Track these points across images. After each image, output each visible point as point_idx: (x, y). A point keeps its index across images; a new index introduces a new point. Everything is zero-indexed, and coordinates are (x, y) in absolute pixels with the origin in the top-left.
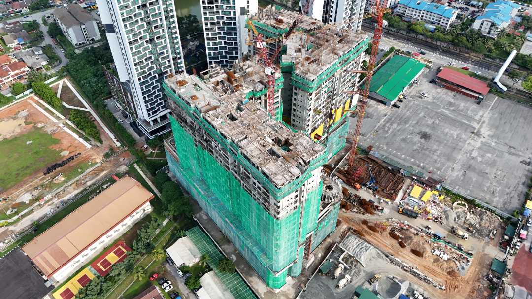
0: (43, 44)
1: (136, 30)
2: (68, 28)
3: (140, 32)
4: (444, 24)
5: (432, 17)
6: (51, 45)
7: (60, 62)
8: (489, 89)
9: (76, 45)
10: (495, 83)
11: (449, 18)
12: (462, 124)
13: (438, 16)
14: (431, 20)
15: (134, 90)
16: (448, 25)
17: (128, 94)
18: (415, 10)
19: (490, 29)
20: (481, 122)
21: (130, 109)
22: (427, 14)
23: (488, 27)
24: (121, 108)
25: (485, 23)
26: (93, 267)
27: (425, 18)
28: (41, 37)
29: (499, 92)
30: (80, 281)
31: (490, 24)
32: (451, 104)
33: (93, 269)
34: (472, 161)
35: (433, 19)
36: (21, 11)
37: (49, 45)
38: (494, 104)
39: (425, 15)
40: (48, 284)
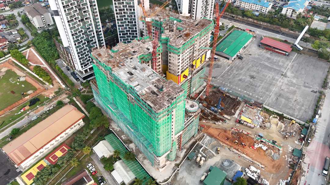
0: (18, 28)
1: (72, 13)
2: (33, 17)
3: (75, 15)
4: (264, 12)
5: (257, 7)
6: (23, 28)
7: (28, 38)
8: (292, 49)
9: (38, 28)
10: (296, 45)
11: (267, 8)
12: (275, 70)
13: (261, 6)
14: (256, 9)
15: (73, 52)
16: (267, 12)
17: (69, 54)
18: (246, 4)
19: (292, 14)
20: (287, 69)
21: (71, 64)
22: (254, 6)
23: (291, 12)
24: (65, 64)
25: (289, 10)
26: (46, 159)
27: (253, 8)
28: (17, 24)
29: (298, 51)
30: (38, 168)
31: (292, 10)
32: (268, 59)
33: (46, 161)
34: (281, 92)
35: (258, 9)
36: (4, 9)
37: (21, 28)
38: (295, 58)
39: (253, 6)
40: (18, 171)
